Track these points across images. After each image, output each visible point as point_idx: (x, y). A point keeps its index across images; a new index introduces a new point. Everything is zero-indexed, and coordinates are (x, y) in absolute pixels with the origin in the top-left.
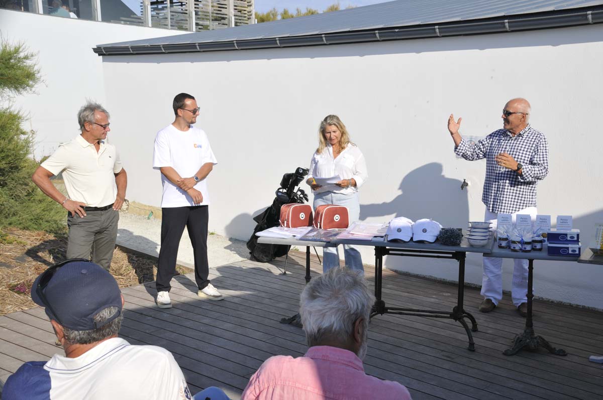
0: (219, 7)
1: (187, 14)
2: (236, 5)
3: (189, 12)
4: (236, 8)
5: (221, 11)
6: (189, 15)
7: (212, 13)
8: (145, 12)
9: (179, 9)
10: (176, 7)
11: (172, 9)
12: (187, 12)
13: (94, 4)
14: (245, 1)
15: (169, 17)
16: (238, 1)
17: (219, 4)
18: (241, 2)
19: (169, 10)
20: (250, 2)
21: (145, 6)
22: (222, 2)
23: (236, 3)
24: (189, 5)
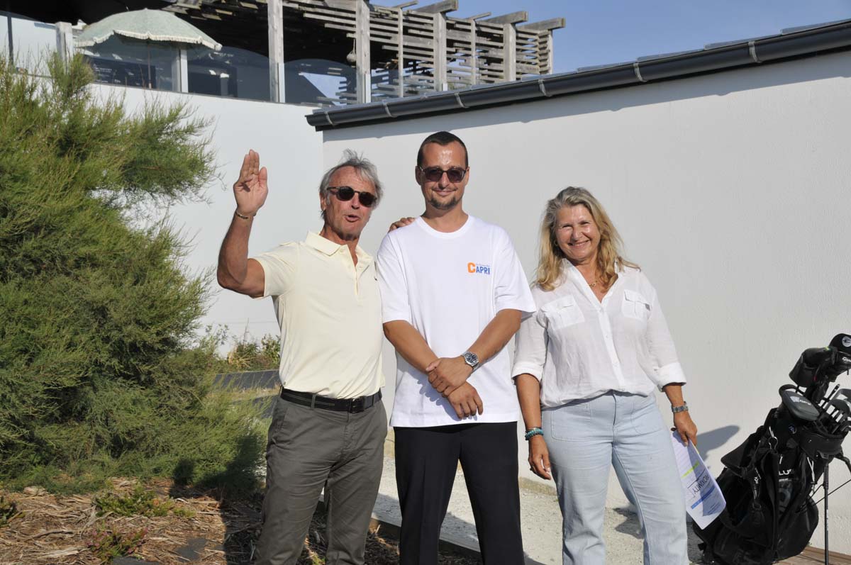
0: (489, 76)
1: (432, 88)
2: (520, 71)
3: (438, 85)
4: (518, 76)
5: (492, 82)
6: (437, 90)
8: (361, 84)
9: (420, 80)
10: (414, 78)
11: (406, 79)
12: (433, 85)
13: (274, 73)
14: (536, 64)
15: (402, 94)
16: (522, 65)
17: (489, 70)
18: (528, 65)
19: (401, 81)
20: (545, 65)
21: (360, 76)
22: (495, 66)
23: (521, 68)
24: (437, 72)
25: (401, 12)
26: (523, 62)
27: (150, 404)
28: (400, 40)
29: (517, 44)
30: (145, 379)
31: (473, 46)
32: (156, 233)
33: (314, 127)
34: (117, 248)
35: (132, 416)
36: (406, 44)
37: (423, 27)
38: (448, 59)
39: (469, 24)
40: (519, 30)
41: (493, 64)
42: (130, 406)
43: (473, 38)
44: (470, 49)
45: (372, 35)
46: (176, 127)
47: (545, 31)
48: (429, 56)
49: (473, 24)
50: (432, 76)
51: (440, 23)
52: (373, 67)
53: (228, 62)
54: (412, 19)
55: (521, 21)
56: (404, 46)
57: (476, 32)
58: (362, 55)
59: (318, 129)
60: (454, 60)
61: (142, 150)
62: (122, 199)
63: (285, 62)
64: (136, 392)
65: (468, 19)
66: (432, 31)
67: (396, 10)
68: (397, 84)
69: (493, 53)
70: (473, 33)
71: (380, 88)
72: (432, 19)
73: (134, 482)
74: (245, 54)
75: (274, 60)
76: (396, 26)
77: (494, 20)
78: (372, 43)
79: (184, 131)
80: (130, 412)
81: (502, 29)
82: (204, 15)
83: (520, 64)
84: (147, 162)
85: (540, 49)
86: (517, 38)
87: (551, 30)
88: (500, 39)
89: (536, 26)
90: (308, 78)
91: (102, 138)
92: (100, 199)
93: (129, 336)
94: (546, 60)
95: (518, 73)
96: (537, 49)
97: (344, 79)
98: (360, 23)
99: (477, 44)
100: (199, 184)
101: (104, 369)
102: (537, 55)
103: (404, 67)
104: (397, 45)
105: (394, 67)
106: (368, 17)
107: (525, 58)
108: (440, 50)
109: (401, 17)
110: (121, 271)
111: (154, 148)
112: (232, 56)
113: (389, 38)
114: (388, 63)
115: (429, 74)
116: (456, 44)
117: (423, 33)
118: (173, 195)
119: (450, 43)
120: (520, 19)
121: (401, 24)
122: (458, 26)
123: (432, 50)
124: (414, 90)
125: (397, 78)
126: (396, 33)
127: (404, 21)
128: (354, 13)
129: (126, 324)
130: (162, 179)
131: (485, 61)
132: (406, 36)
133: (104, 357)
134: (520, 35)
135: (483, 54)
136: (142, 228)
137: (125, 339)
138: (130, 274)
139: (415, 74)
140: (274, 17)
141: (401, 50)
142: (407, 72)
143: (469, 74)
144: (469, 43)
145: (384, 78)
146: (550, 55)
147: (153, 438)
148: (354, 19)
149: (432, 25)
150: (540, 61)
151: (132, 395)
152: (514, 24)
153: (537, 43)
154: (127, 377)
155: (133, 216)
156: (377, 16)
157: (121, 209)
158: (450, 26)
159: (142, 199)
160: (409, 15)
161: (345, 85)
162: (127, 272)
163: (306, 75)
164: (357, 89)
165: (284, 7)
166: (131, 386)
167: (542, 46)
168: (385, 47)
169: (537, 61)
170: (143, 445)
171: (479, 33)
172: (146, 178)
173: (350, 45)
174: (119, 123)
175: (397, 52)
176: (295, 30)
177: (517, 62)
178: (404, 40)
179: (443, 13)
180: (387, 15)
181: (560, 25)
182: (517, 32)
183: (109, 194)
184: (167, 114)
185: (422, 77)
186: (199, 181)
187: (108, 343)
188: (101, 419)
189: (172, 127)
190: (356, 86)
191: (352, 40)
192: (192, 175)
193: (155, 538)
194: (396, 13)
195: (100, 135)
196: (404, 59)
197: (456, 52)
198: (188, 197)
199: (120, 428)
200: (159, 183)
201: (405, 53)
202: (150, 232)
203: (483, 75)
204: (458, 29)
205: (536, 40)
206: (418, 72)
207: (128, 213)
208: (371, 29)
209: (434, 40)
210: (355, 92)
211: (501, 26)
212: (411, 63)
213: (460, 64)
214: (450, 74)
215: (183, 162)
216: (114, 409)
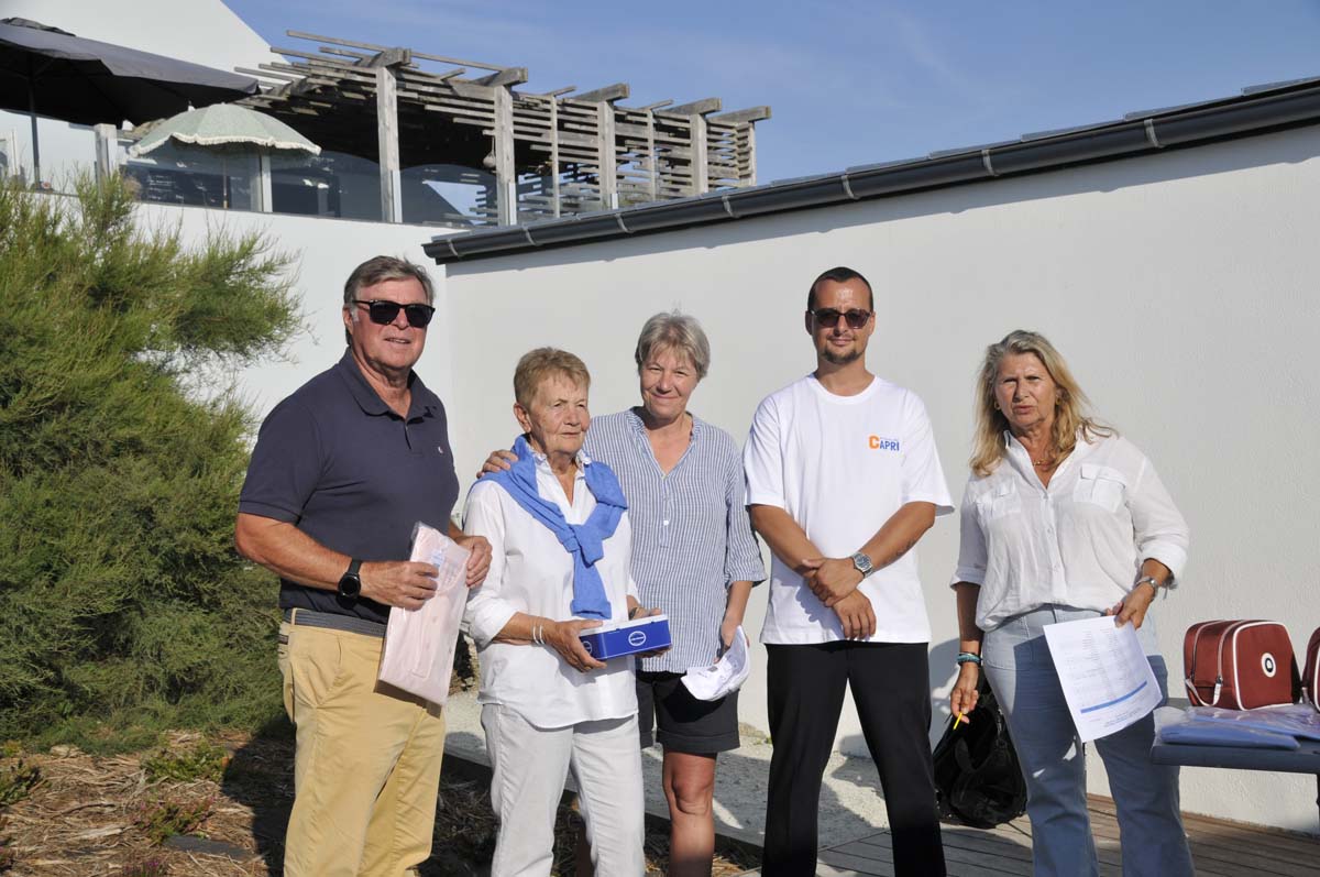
0: (674, 182)
1: (598, 199)
2: (713, 175)
3: (605, 196)
4: (712, 182)
5: (677, 190)
6: (605, 203)
7: (659, 196)
8: (503, 195)
9: (581, 189)
10: (573, 186)
11: (564, 189)
12: (600, 195)
13: (386, 185)
14: (733, 166)
15: (557, 208)
16: (716, 167)
17: (673, 175)
18: (724, 168)
19: (556, 191)
20: (746, 168)
21: (502, 185)
22: (680, 169)
23: (714, 171)
24: (605, 178)
25: (554, 101)
26: (717, 164)
27: (217, 635)
28: (554, 138)
29: (709, 140)
30: (209, 601)
31: (650, 144)
32: (223, 406)
33: (434, 260)
34: (169, 428)
35: (191, 648)
36: (562, 143)
37: (584, 120)
38: (618, 161)
39: (645, 116)
40: (711, 122)
41: (677, 167)
42: (189, 635)
43: (650, 133)
44: (646, 148)
45: (516, 132)
46: (251, 265)
47: (745, 124)
48: (594, 158)
49: (650, 115)
50: (597, 183)
51: (605, 114)
52: (518, 172)
53: (327, 169)
54: (569, 109)
55: (713, 111)
56: (560, 146)
57: (655, 125)
58: (503, 158)
59: (439, 262)
60: (626, 162)
61: (204, 296)
62: (180, 360)
63: (401, 168)
64: (198, 617)
65: (643, 108)
66: (596, 125)
67: (548, 99)
68: (551, 195)
69: (677, 153)
70: (651, 127)
71: (528, 201)
72: (595, 109)
73: (197, 736)
74: (349, 159)
75: (386, 166)
76: (548, 119)
77: (678, 110)
78: (517, 142)
79: (259, 270)
80: (190, 643)
81: (687, 122)
82: (293, 109)
83: (712, 166)
84: (210, 312)
85: (739, 146)
86: (709, 132)
87: (753, 122)
88: (686, 134)
89: (733, 117)
90: (434, 188)
91: (149, 283)
92: (148, 362)
93: (183, 545)
94: (746, 161)
95: (710, 178)
96: (735, 147)
97: (483, 188)
98: (499, 115)
99: (656, 142)
100: (281, 338)
101: (152, 589)
102: (735, 154)
103: (560, 172)
104: (550, 145)
105: (548, 172)
106: (511, 108)
107: (719, 159)
108: (607, 150)
109: (554, 107)
110: (174, 459)
111: (219, 294)
112: (332, 160)
113: (539, 135)
114: (540, 167)
115: (592, 181)
116: (628, 142)
117: (584, 128)
118: (246, 354)
119: (620, 140)
120: (712, 108)
121: (555, 117)
122: (629, 118)
123: (596, 150)
124: (573, 201)
125: (551, 187)
126: (549, 128)
127: (558, 112)
128: (492, 103)
129: (179, 530)
130: (232, 334)
131: (667, 162)
132: (562, 132)
133: (151, 573)
134: (713, 129)
135: (664, 154)
136: (204, 398)
137: (178, 550)
138: (186, 463)
139: (576, 181)
140: (386, 110)
141: (555, 150)
142: (566, 177)
143: (647, 180)
144: (646, 140)
145: (535, 187)
146: (753, 153)
147: (222, 678)
148: (492, 111)
149: (596, 117)
150: (740, 162)
151: (192, 620)
152: (703, 115)
153: (735, 139)
154: (185, 599)
155: (192, 383)
156: (523, 107)
157: (177, 374)
158: (619, 119)
159: (206, 359)
160: (564, 105)
161: (484, 196)
162: (182, 460)
163: (433, 184)
164: (499, 202)
165: (399, 98)
166: (190, 610)
167: (741, 142)
168: (534, 147)
169: (735, 162)
170: (208, 687)
171: (659, 127)
172: (209, 333)
173: (487, 145)
174: (174, 261)
175: (550, 153)
176: (414, 126)
177: (709, 163)
178: (560, 138)
179: (610, 102)
180: (536, 105)
181: (763, 115)
182: (709, 124)
183: (161, 355)
184: (237, 248)
185: (585, 184)
186: (280, 335)
187: (156, 555)
188: (152, 655)
189: (244, 264)
190: (496, 199)
191: (490, 138)
192: (271, 328)
193: (224, 810)
194: (548, 102)
195: (145, 279)
196: (560, 162)
197: (628, 152)
198: (266, 356)
199: (175, 666)
200: (227, 339)
201: (560, 154)
202: (214, 405)
203: (665, 181)
204: (631, 122)
205: (733, 135)
206: (580, 178)
207: (185, 380)
208: (515, 123)
209: (599, 137)
210: (496, 207)
211: (687, 118)
212: (571, 166)
213: (634, 168)
214: (620, 180)
215: (258, 311)
216: (168, 640)
